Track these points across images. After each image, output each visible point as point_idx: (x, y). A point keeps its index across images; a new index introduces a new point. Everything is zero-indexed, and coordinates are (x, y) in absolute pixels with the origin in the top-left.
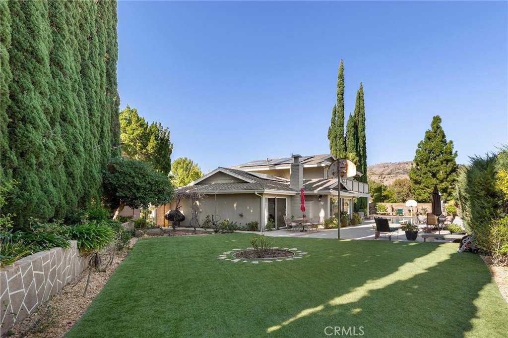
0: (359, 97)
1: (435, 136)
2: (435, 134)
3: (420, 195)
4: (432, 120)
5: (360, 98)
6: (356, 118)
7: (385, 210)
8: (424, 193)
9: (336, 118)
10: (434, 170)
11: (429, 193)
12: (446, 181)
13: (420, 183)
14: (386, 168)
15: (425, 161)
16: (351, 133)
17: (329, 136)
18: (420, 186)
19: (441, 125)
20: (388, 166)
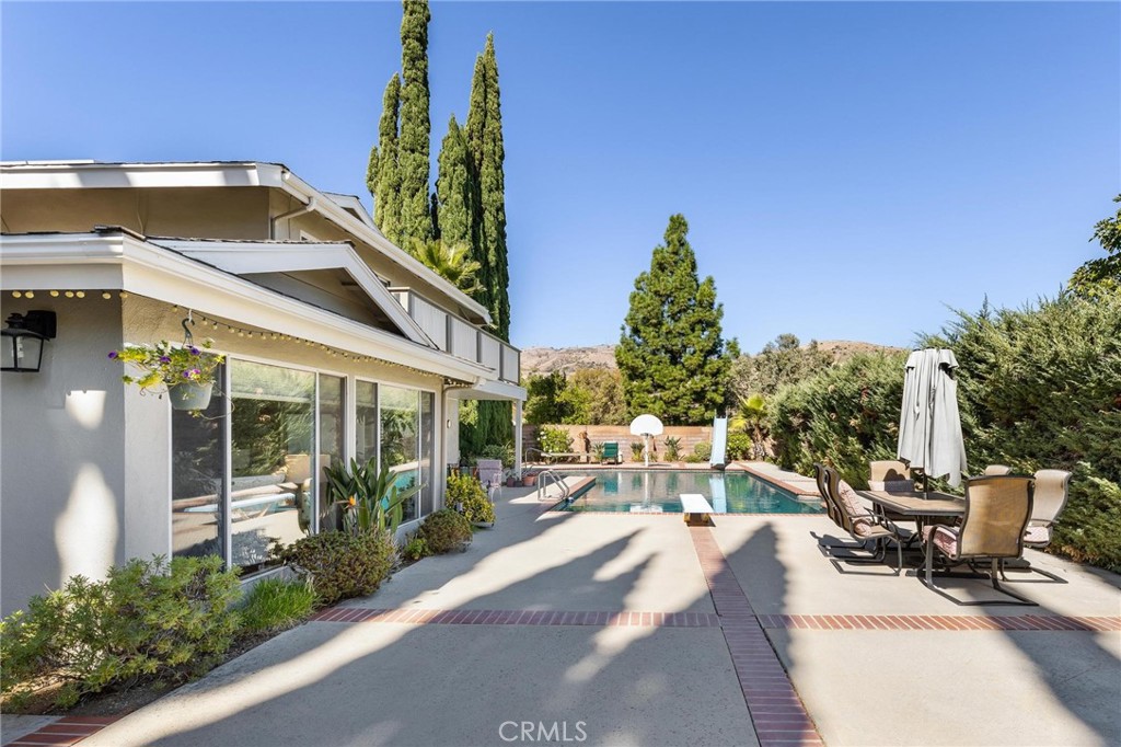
0: (484, 76)
1: (676, 263)
2: (677, 258)
3: (645, 407)
4: (667, 224)
5: (487, 80)
6: (475, 142)
7: (567, 447)
8: (654, 402)
9: (400, 122)
10: (676, 345)
11: (665, 402)
12: (702, 373)
13: (642, 377)
14: (544, 358)
15: (654, 321)
16: (455, 182)
17: (371, 179)
18: (644, 384)
19: (688, 238)
20: (547, 354)
